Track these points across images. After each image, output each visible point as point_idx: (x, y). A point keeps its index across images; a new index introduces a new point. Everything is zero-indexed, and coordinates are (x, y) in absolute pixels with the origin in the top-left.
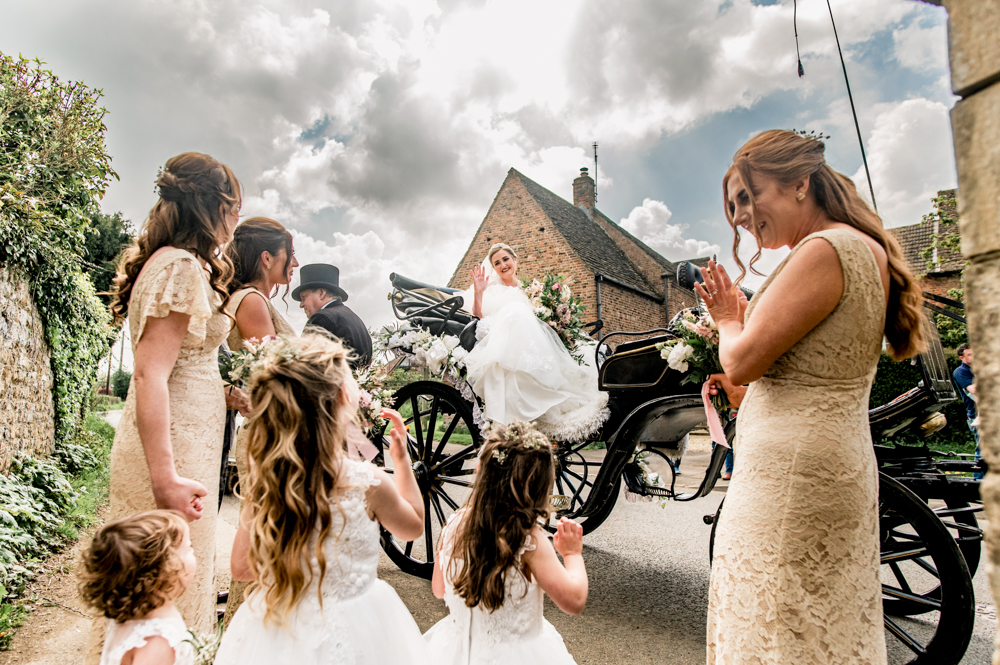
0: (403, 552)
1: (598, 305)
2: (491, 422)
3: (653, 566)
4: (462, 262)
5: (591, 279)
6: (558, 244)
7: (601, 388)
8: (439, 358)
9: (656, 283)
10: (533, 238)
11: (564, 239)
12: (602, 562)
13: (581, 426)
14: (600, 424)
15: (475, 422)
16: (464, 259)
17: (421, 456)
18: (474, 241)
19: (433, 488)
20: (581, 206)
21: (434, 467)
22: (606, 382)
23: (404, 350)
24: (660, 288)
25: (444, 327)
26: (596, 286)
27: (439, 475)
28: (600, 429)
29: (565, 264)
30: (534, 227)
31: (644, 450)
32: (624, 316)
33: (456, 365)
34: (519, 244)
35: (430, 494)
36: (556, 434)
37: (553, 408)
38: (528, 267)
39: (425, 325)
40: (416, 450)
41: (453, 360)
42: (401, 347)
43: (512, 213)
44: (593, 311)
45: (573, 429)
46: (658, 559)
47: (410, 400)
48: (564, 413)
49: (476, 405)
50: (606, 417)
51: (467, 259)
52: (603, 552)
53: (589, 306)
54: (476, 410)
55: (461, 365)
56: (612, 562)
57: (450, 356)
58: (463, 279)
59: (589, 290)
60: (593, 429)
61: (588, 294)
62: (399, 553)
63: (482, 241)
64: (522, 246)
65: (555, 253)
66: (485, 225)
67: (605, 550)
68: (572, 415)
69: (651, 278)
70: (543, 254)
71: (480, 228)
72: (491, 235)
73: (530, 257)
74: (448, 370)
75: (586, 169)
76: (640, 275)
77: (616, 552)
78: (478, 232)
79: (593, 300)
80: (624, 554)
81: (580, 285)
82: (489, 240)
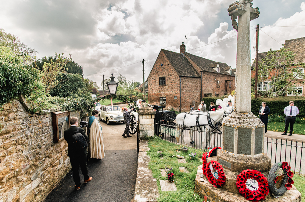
1: (180, 83)
6: (172, 68)
9: (199, 73)
10: (166, 66)
20: (182, 53)
24: (200, 74)
26: (180, 78)
29: (173, 73)
30: (167, 64)
32: (188, 84)
38: (166, 73)
43: (162, 60)
51: (152, 71)
53: (178, 83)
58: (151, 75)
61: (178, 80)
63: (155, 66)
69: (198, 72)
70: (169, 70)
71: (155, 63)
73: (166, 71)
75: (183, 43)
76: (196, 71)
81: (176, 78)
82: (157, 66)
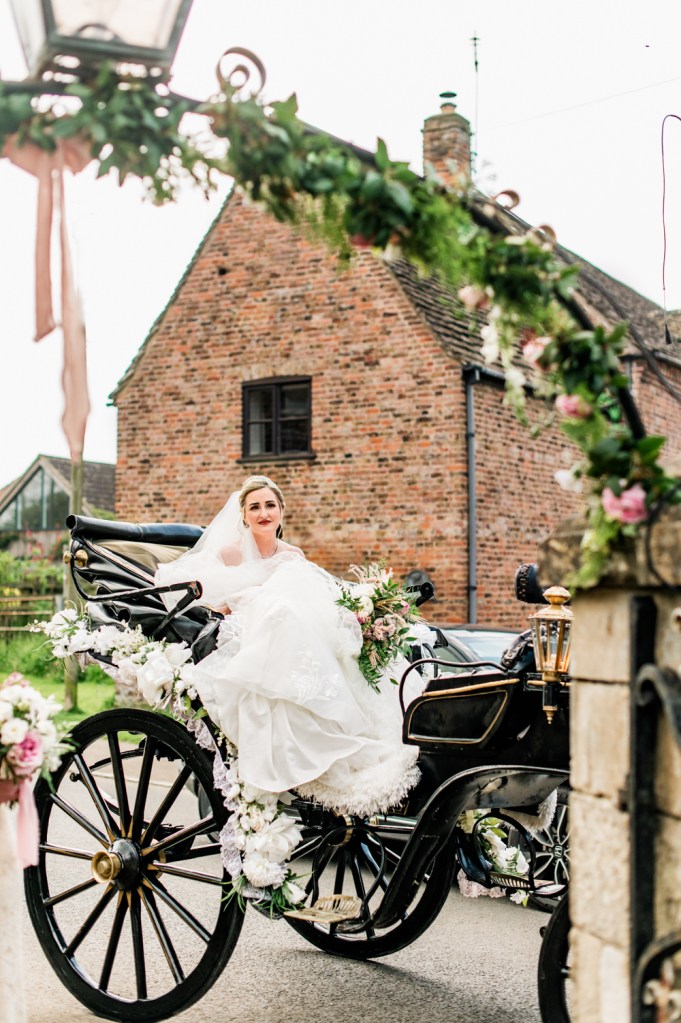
0: (96, 985)
1: (468, 437)
2: (241, 786)
3: (499, 1001)
4: (159, 321)
5: (454, 378)
6: (381, 292)
7: (406, 740)
8: (159, 681)
10: (325, 274)
11: (394, 282)
12: (418, 995)
13: (377, 795)
14: (403, 793)
15: (217, 786)
16: (164, 314)
17: (127, 832)
18: (188, 273)
19: (147, 883)
21: (147, 851)
22: (413, 731)
23: (97, 656)
25: (168, 626)
26: (466, 392)
27: (156, 862)
28: (404, 801)
29: (397, 338)
30: (326, 248)
31: (488, 816)
33: (184, 694)
34: (293, 285)
35: (141, 892)
36: (340, 805)
37: (336, 764)
38: (314, 341)
39: (134, 620)
40: (117, 819)
41: (179, 687)
42: (91, 651)
44: (458, 449)
45: (366, 799)
46: (510, 990)
47: (106, 736)
48: (355, 770)
49: (218, 757)
50: (414, 782)
51: (170, 316)
52: (423, 980)
53: (450, 436)
54: (218, 765)
55: (192, 695)
56: (435, 995)
57: (177, 679)
58: (162, 362)
59: (448, 403)
60: (394, 800)
61: (447, 411)
62: (89, 987)
63: (206, 273)
64: (299, 290)
65: (374, 313)
66: (215, 236)
67: (428, 976)
68: (364, 775)
70: (348, 314)
71: (203, 245)
72: (227, 262)
73: (318, 319)
74: (173, 700)
75: (452, 95)
77: (445, 979)
78: (199, 251)
79: (457, 425)
80: (458, 981)
81: (430, 389)
82: (223, 272)
